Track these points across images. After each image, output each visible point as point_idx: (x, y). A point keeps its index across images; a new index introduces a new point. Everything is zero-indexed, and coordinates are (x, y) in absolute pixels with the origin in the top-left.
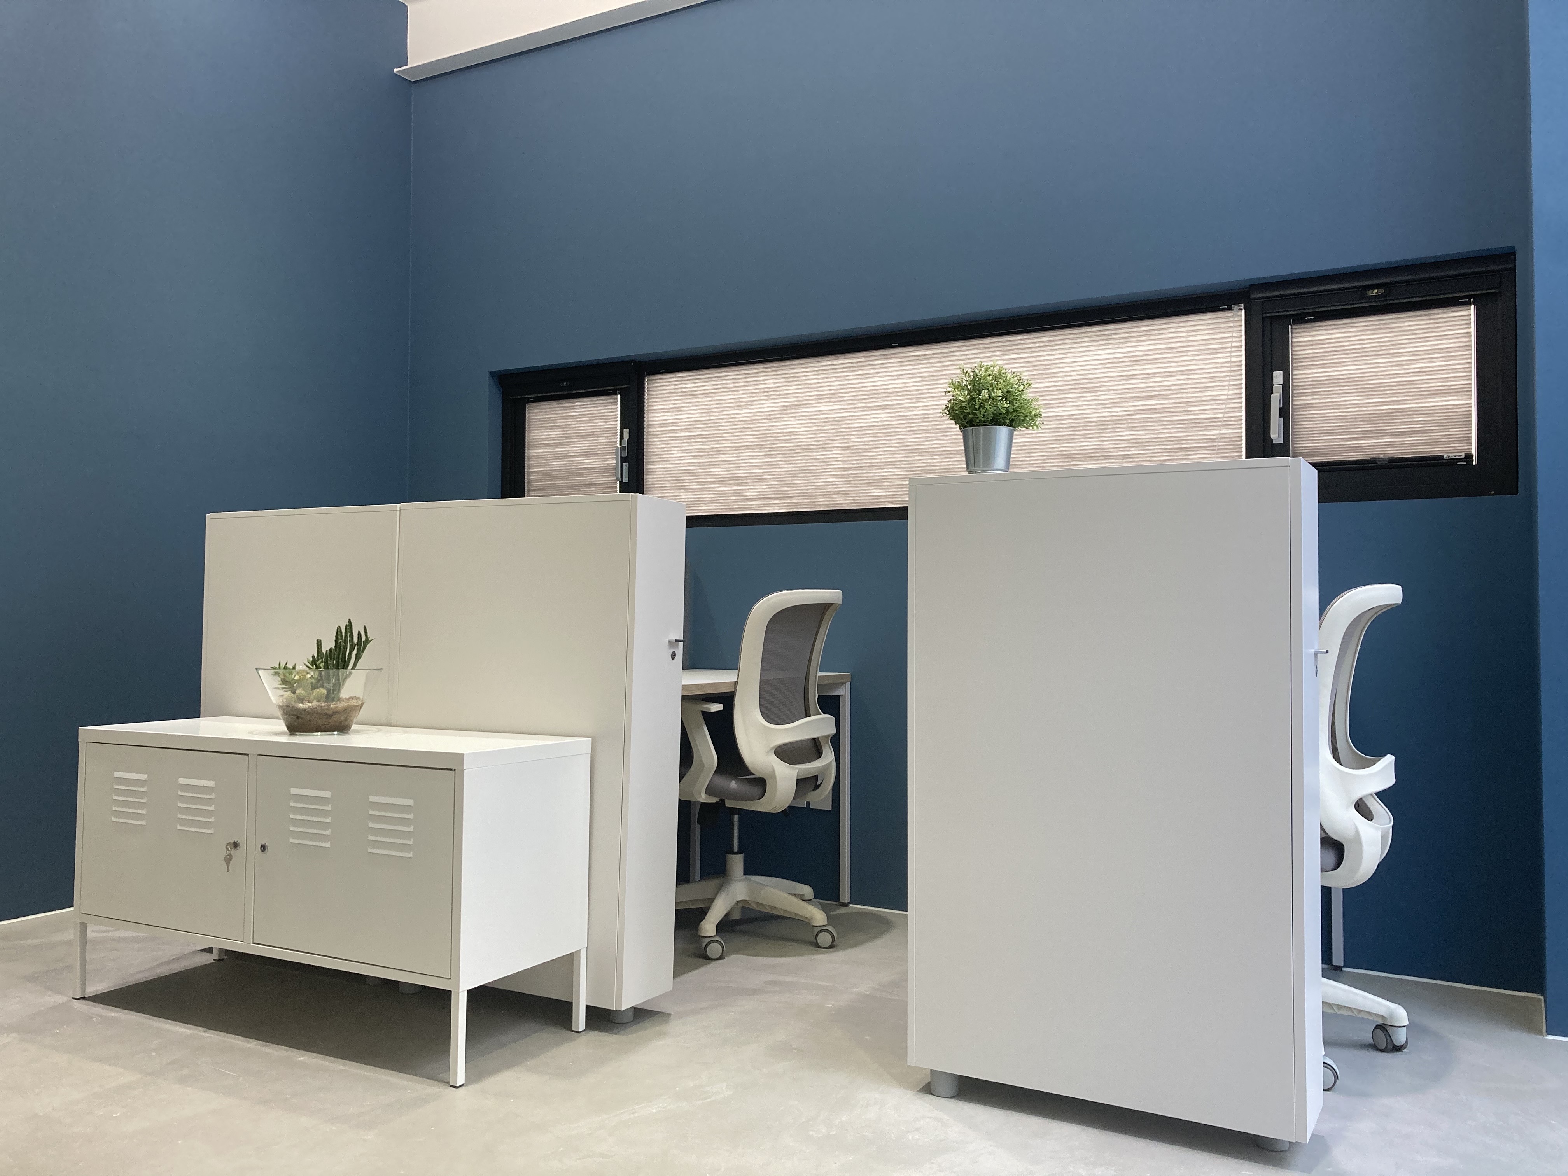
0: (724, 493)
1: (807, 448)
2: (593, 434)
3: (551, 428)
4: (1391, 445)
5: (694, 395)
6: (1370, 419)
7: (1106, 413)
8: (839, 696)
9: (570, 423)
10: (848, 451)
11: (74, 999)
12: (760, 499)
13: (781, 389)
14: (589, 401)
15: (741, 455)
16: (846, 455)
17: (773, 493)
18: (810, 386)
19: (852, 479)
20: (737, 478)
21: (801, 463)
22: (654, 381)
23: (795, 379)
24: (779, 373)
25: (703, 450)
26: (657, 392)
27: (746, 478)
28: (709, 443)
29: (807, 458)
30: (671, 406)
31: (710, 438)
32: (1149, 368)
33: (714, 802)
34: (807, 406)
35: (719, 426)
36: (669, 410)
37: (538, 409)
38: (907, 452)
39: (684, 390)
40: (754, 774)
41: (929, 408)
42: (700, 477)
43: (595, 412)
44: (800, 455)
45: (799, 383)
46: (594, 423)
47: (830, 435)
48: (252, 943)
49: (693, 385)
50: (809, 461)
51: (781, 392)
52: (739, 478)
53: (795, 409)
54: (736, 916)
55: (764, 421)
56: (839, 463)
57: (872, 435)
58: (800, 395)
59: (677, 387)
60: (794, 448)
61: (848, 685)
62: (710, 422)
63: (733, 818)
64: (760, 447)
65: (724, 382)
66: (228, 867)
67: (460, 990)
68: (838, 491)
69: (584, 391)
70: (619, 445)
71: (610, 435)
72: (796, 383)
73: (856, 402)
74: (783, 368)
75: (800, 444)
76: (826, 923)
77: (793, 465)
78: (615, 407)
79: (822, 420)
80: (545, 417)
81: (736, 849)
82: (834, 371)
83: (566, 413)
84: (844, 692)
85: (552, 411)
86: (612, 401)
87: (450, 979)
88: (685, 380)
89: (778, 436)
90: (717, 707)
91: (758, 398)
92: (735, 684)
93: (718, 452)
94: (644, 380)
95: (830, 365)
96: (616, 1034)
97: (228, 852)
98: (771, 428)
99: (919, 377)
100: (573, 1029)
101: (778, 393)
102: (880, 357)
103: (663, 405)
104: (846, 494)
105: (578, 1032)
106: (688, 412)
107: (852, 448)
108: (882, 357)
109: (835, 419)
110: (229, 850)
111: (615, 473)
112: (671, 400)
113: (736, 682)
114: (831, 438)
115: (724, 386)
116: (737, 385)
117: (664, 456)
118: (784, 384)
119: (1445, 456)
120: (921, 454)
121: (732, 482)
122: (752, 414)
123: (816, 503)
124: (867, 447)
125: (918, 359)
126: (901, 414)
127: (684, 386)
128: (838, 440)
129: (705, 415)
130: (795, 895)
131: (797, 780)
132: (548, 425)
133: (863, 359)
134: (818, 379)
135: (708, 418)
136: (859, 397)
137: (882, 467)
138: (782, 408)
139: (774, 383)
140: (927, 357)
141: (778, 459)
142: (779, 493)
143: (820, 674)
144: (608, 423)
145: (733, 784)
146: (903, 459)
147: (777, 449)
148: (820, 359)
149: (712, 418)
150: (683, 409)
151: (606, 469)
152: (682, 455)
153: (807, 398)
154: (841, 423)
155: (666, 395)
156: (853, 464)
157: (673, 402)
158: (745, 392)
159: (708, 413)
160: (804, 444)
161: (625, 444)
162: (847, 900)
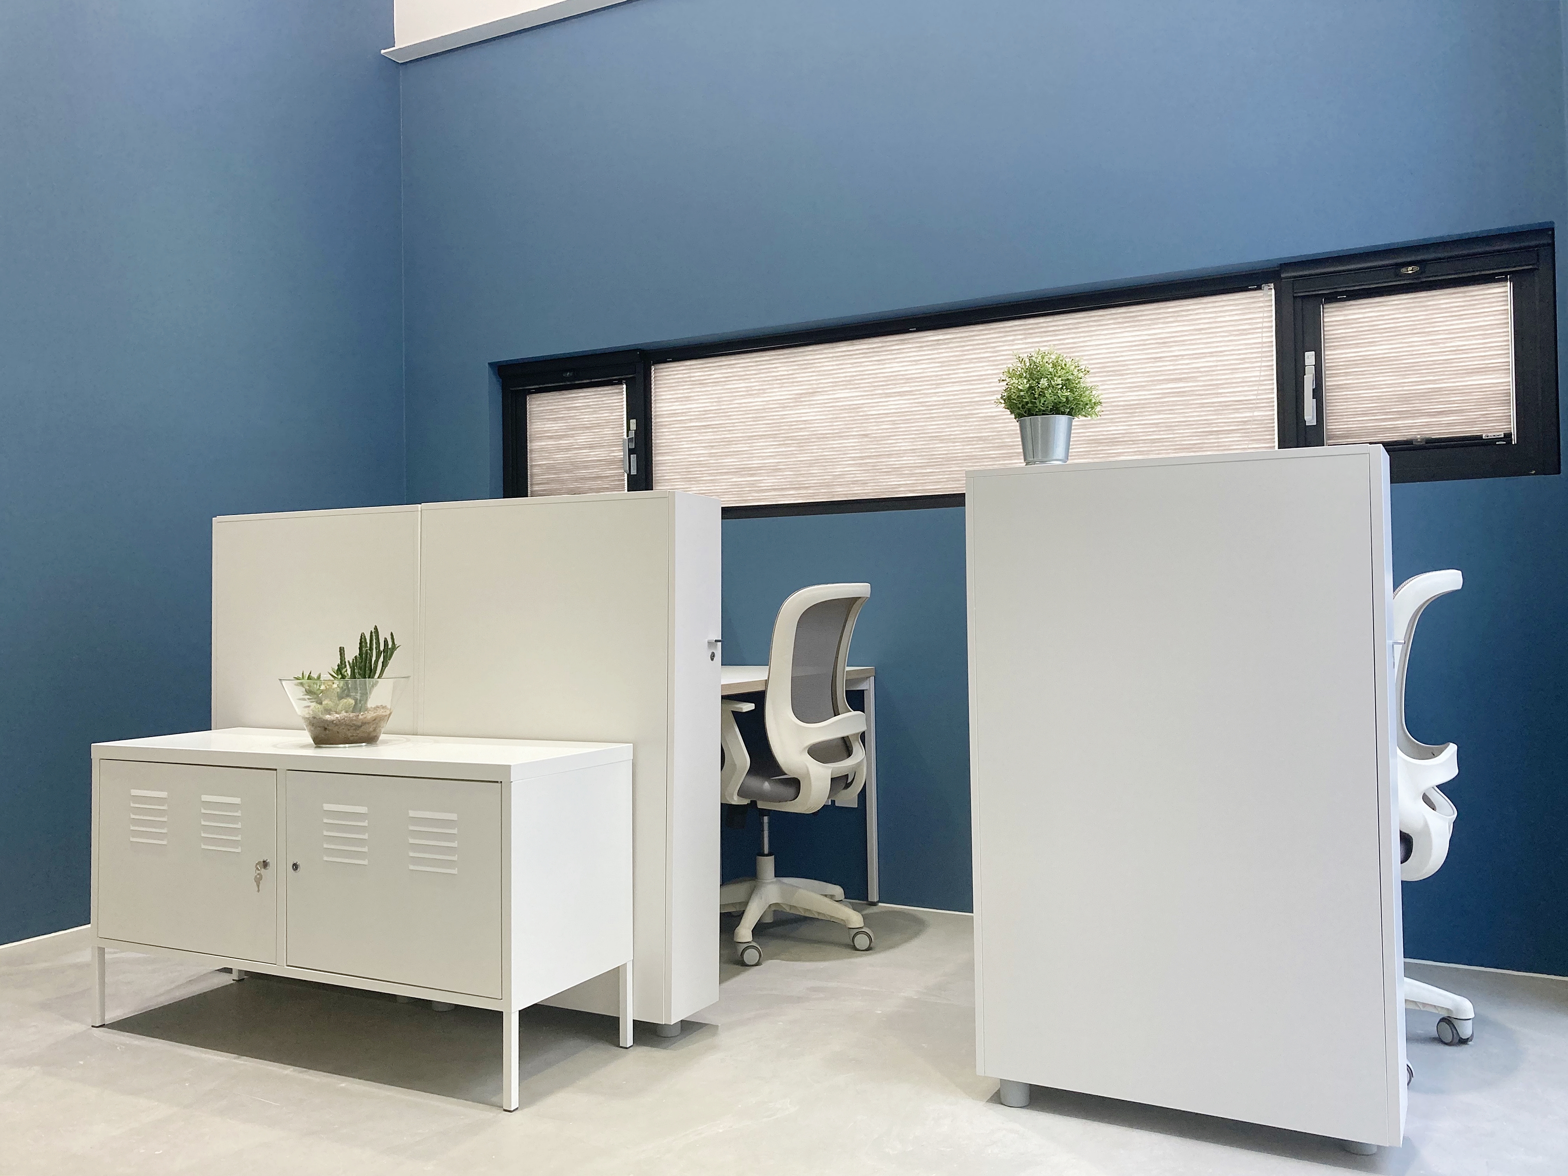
0: (737, 484)
1: (824, 437)
2: (599, 425)
3: (555, 420)
4: (1428, 425)
5: (702, 384)
6: (1405, 399)
7: (1133, 397)
8: (863, 691)
9: (574, 414)
10: (866, 440)
11: (92, 1026)
12: (775, 490)
13: (794, 376)
14: (593, 391)
15: (754, 444)
16: (863, 444)
17: (789, 483)
18: (824, 373)
19: (870, 468)
21: (817, 452)
22: (661, 370)
23: (809, 366)
24: (792, 360)
25: (714, 441)
26: (665, 382)
27: (760, 468)
28: (720, 433)
29: (823, 447)
30: (680, 396)
31: (721, 427)
32: (1176, 350)
33: (746, 804)
34: (823, 393)
35: (730, 416)
36: (677, 400)
37: (540, 400)
38: (928, 439)
39: (692, 379)
40: (785, 774)
41: (950, 393)
42: (712, 468)
43: (600, 403)
44: (816, 444)
45: (813, 370)
46: (599, 414)
47: (846, 423)
48: (285, 965)
49: (703, 374)
50: (825, 450)
51: (795, 380)
52: (752, 469)
53: (809, 397)
54: (769, 919)
55: (777, 409)
56: (857, 451)
57: (891, 423)
58: (814, 382)
59: (685, 376)
60: (810, 437)
61: (872, 679)
62: (721, 411)
63: (763, 820)
64: (774, 436)
65: (735, 370)
66: (258, 886)
67: (513, 1011)
68: (855, 481)
69: (588, 381)
70: (625, 437)
71: (617, 426)
72: (809, 370)
73: (872, 388)
74: (796, 355)
75: (815, 433)
76: (862, 925)
77: (809, 455)
78: (621, 397)
79: (838, 408)
80: (547, 408)
81: (766, 851)
82: (850, 357)
83: (569, 404)
84: (868, 687)
85: (555, 402)
86: (617, 391)
87: (502, 999)
88: (693, 369)
89: (792, 425)
90: (749, 707)
91: (771, 386)
92: (767, 682)
93: (730, 442)
94: (651, 369)
95: (845, 351)
96: (665, 1048)
97: (258, 872)
98: (784, 416)
99: (938, 362)
100: (621, 1045)
102: (897, 342)
103: (671, 394)
104: (865, 483)
105: (627, 1048)
106: (698, 402)
107: (869, 436)
108: (899, 342)
109: (851, 407)
110: (259, 870)
111: (623, 465)
112: (680, 390)
113: (766, 680)
114: (848, 426)
115: (735, 374)
116: (748, 373)
117: (673, 447)
118: (798, 371)
119: (1484, 436)
120: (942, 442)
121: (745, 473)
122: (765, 403)
123: (834, 493)
124: (885, 435)
125: (937, 344)
126: (921, 400)
127: (692, 375)
128: (854, 428)
129: (715, 404)
130: (826, 896)
131: (831, 779)
132: (551, 417)
133: (880, 345)
134: (833, 365)
135: (718, 407)
136: (876, 384)
137: (902, 455)
138: (796, 396)
139: (787, 371)
140: (946, 341)
141: (794, 449)
142: (795, 483)
143: (848, 669)
144: (614, 414)
145: (767, 786)
146: (923, 447)
147: (792, 438)
148: (834, 345)
149: (723, 407)
150: (692, 398)
151: (612, 462)
152: (692, 446)
153: (822, 385)
154: (858, 410)
155: (674, 385)
156: (872, 452)
157: (682, 391)
158: (757, 380)
159: (719, 402)
160: (819, 432)
161: (632, 435)
162: (876, 899)
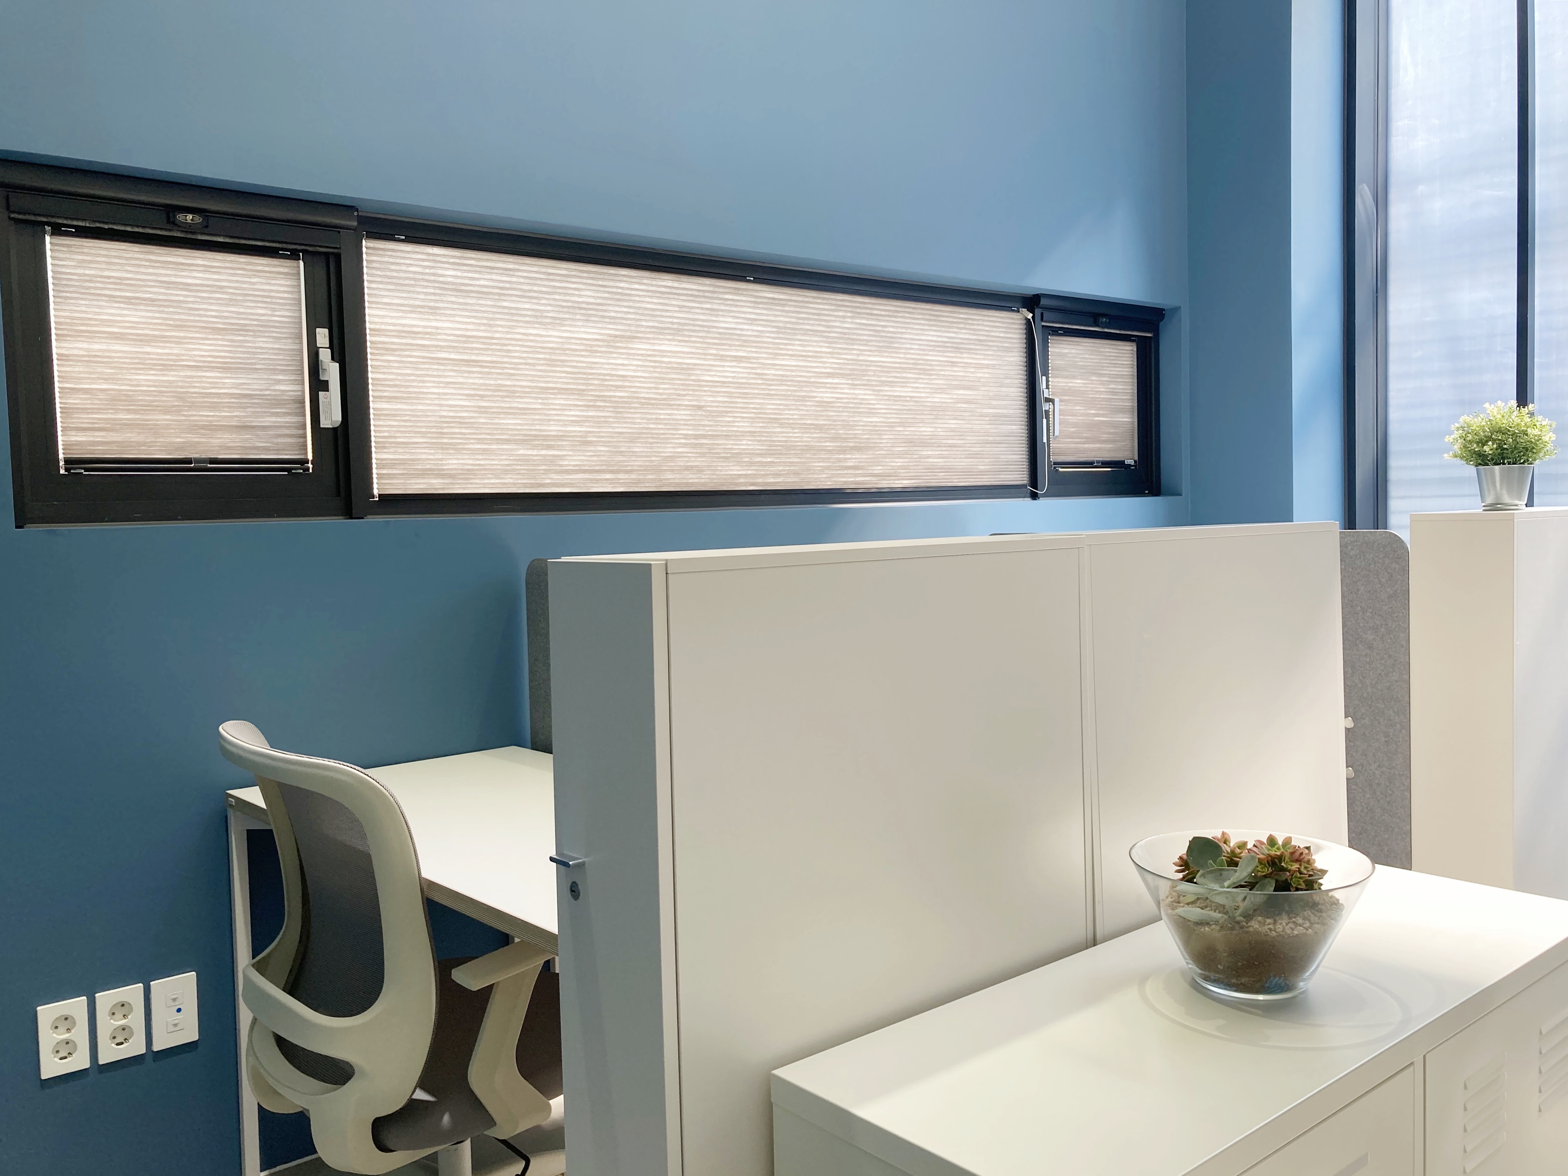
20: (546, 438)
101: (601, 313)
